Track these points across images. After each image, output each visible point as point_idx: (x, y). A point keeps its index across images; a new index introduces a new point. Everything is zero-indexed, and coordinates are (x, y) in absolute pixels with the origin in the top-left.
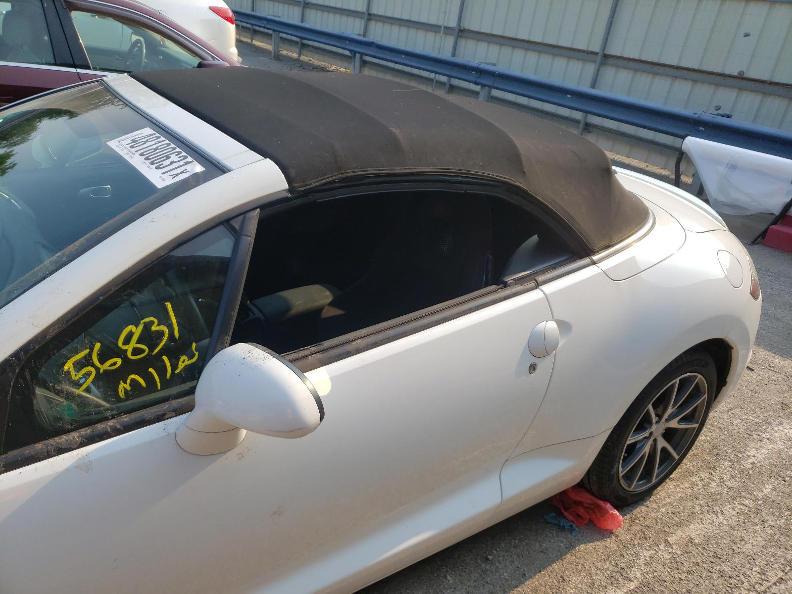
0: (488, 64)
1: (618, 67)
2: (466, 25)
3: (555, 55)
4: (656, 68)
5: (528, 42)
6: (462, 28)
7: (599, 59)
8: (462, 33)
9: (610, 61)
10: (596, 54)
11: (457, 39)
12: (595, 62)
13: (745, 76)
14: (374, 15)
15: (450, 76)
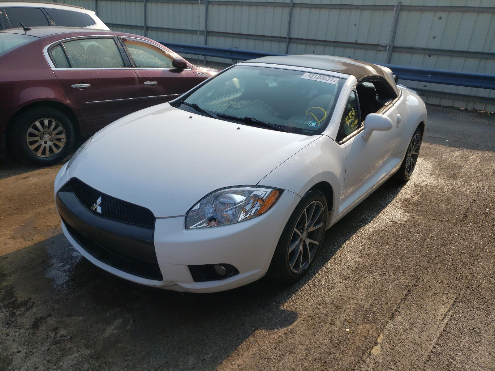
0: (234, 48)
1: (297, 43)
2: (210, 29)
3: (263, 40)
4: (315, 42)
5: (248, 35)
6: (208, 31)
7: (287, 40)
8: (208, 33)
9: (293, 41)
10: (286, 38)
11: (207, 36)
12: (286, 42)
13: (358, 42)
14: (150, 27)
15: (206, 55)
